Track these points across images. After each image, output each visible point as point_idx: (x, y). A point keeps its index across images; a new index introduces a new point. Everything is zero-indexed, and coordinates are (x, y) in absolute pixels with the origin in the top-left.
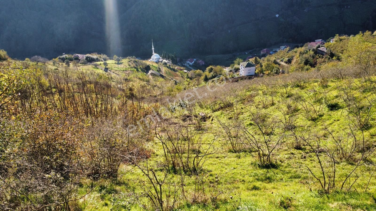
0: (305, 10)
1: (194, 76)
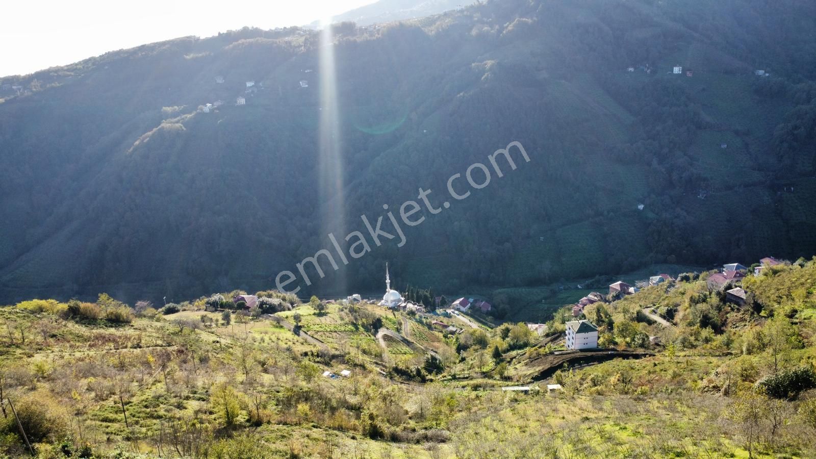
0: (699, 195)
1: (470, 342)
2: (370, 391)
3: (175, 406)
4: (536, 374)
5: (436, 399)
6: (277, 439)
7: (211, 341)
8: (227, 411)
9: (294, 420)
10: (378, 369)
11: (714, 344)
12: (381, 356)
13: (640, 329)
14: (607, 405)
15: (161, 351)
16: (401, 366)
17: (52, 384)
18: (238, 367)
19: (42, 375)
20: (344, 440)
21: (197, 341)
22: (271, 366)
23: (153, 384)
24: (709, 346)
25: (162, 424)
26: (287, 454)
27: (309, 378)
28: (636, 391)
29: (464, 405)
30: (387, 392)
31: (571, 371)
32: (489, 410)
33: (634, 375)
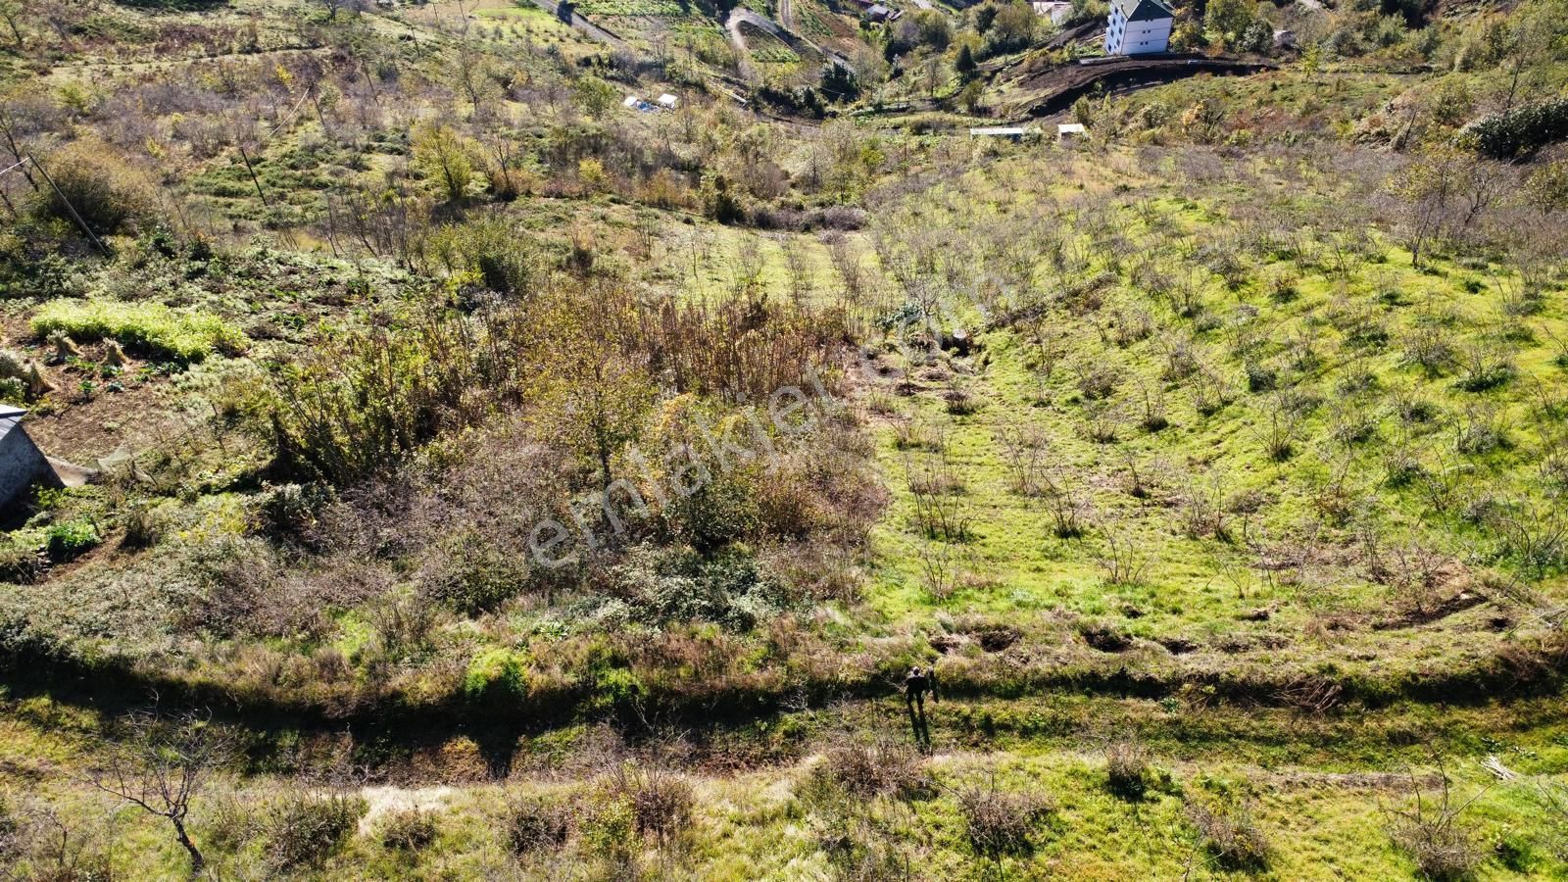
1: (915, 37)
2: (716, 136)
3: (348, 166)
4: (1039, 103)
5: (841, 149)
6: (547, 224)
7: (396, 37)
8: (448, 174)
9: (576, 189)
10: (731, 92)
11: (1400, 48)
12: (736, 65)
13: (1259, 14)
14: (1167, 164)
15: (300, 58)
16: (776, 86)
17: (105, 128)
18: (456, 88)
19: (78, 111)
20: (672, 225)
21: (369, 36)
22: (520, 86)
23: (298, 124)
24: (1389, 52)
25: (330, 199)
26: (567, 250)
27: (596, 109)
28: (1227, 138)
29: (895, 162)
30: (750, 136)
31: (1107, 97)
32: (941, 171)
33: (1230, 107)
